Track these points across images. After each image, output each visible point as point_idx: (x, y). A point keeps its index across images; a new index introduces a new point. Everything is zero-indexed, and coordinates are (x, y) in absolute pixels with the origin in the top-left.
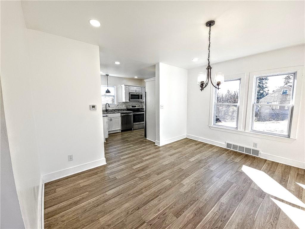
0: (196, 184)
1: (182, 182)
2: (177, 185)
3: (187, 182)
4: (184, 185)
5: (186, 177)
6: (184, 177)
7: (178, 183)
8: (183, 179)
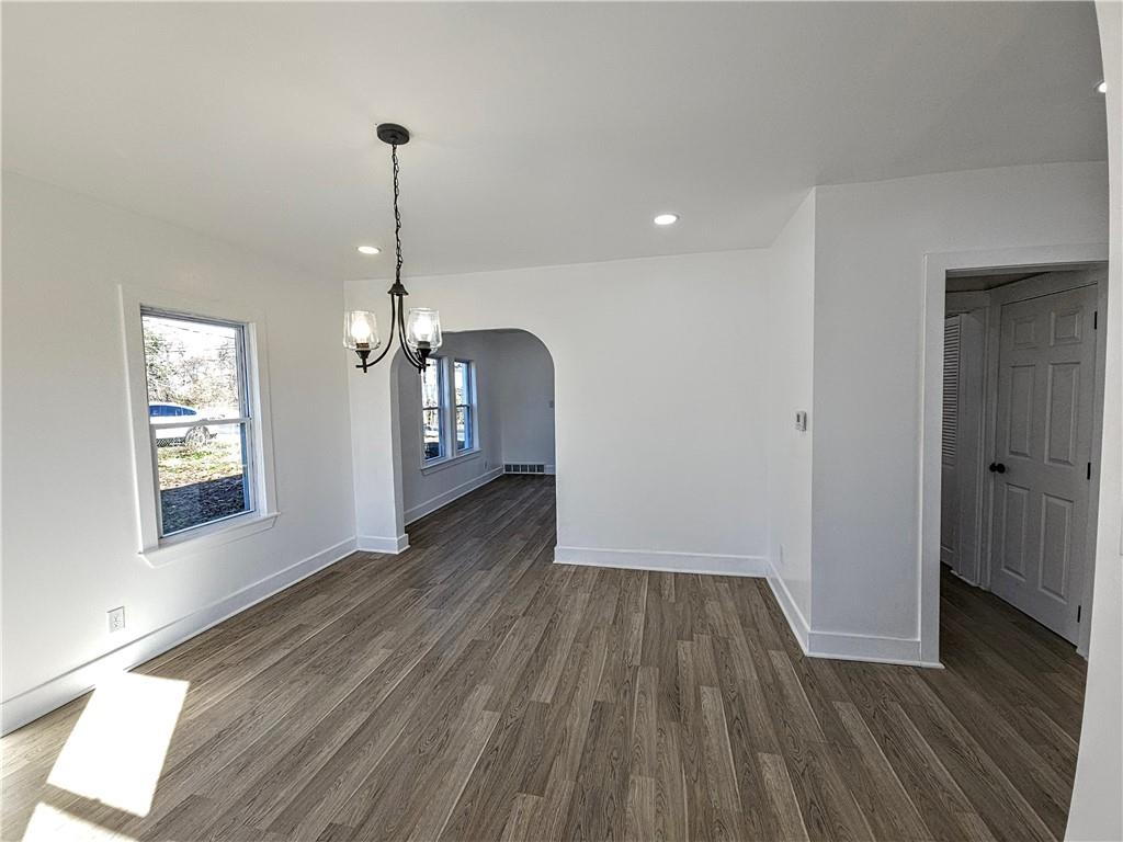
0: (447, 735)
1: (498, 715)
2: (508, 696)
3: (479, 723)
4: (485, 708)
5: (492, 749)
6: (500, 743)
7: (509, 703)
8: (498, 732)
